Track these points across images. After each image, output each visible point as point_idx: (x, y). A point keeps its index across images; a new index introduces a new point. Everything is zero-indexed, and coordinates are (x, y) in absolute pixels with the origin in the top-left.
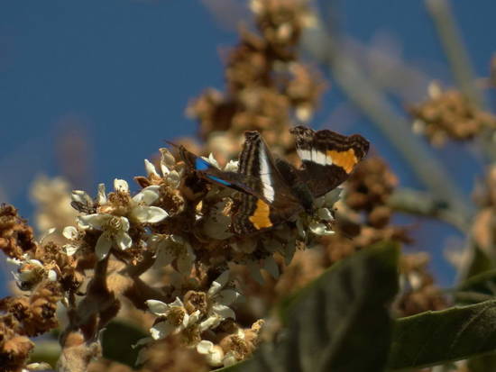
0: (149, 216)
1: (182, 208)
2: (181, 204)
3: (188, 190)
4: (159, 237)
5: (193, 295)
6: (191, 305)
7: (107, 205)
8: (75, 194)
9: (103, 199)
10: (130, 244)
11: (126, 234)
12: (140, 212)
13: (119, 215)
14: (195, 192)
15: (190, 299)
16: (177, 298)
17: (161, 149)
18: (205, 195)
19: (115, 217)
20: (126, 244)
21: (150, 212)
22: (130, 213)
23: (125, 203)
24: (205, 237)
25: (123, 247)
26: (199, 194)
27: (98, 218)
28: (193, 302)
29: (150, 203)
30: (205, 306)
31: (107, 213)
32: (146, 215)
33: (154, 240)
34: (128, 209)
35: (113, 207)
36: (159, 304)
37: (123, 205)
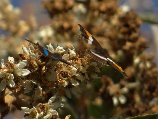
0: (22, 73)
1: (36, 69)
2: (36, 67)
4: (26, 82)
5: (41, 105)
7: (5, 68)
9: (3, 66)
10: (14, 85)
11: (12, 81)
12: (18, 72)
15: (39, 107)
16: (34, 107)
19: (8, 74)
20: (12, 85)
23: (12, 68)
24: (46, 80)
27: (1, 74)
28: (40, 108)
29: (23, 67)
30: (46, 110)
31: (5, 72)
32: (21, 73)
33: (24, 82)
34: (13, 70)
35: (7, 69)
36: (27, 109)
37: (11, 69)
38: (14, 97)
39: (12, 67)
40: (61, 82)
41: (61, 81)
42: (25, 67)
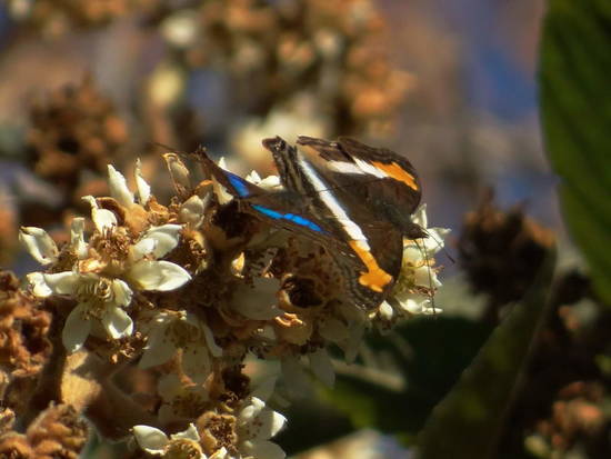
0: (162, 280)
1: (204, 264)
2: (204, 257)
3: (219, 232)
4: (169, 316)
5: (214, 419)
6: (210, 435)
7: (88, 257)
8: (27, 233)
9: (82, 248)
10: (130, 330)
11: (119, 311)
12: (145, 272)
13: (113, 277)
14: (230, 235)
15: (208, 426)
16: (192, 425)
17: (166, 156)
18: (247, 241)
19: (103, 279)
21: (165, 272)
22: (129, 271)
23: (123, 255)
24: (234, 314)
25: (115, 334)
26: (236, 240)
27: (73, 280)
28: (214, 433)
29: (162, 256)
30: (235, 441)
31: (93, 271)
32: (158, 277)
33: (161, 320)
34: (125, 266)
35: (100, 262)
36: (155, 434)
37: (118, 259)
38: (94, 382)
39: (120, 252)
40: (288, 324)
41: (289, 319)
42: (171, 257)
